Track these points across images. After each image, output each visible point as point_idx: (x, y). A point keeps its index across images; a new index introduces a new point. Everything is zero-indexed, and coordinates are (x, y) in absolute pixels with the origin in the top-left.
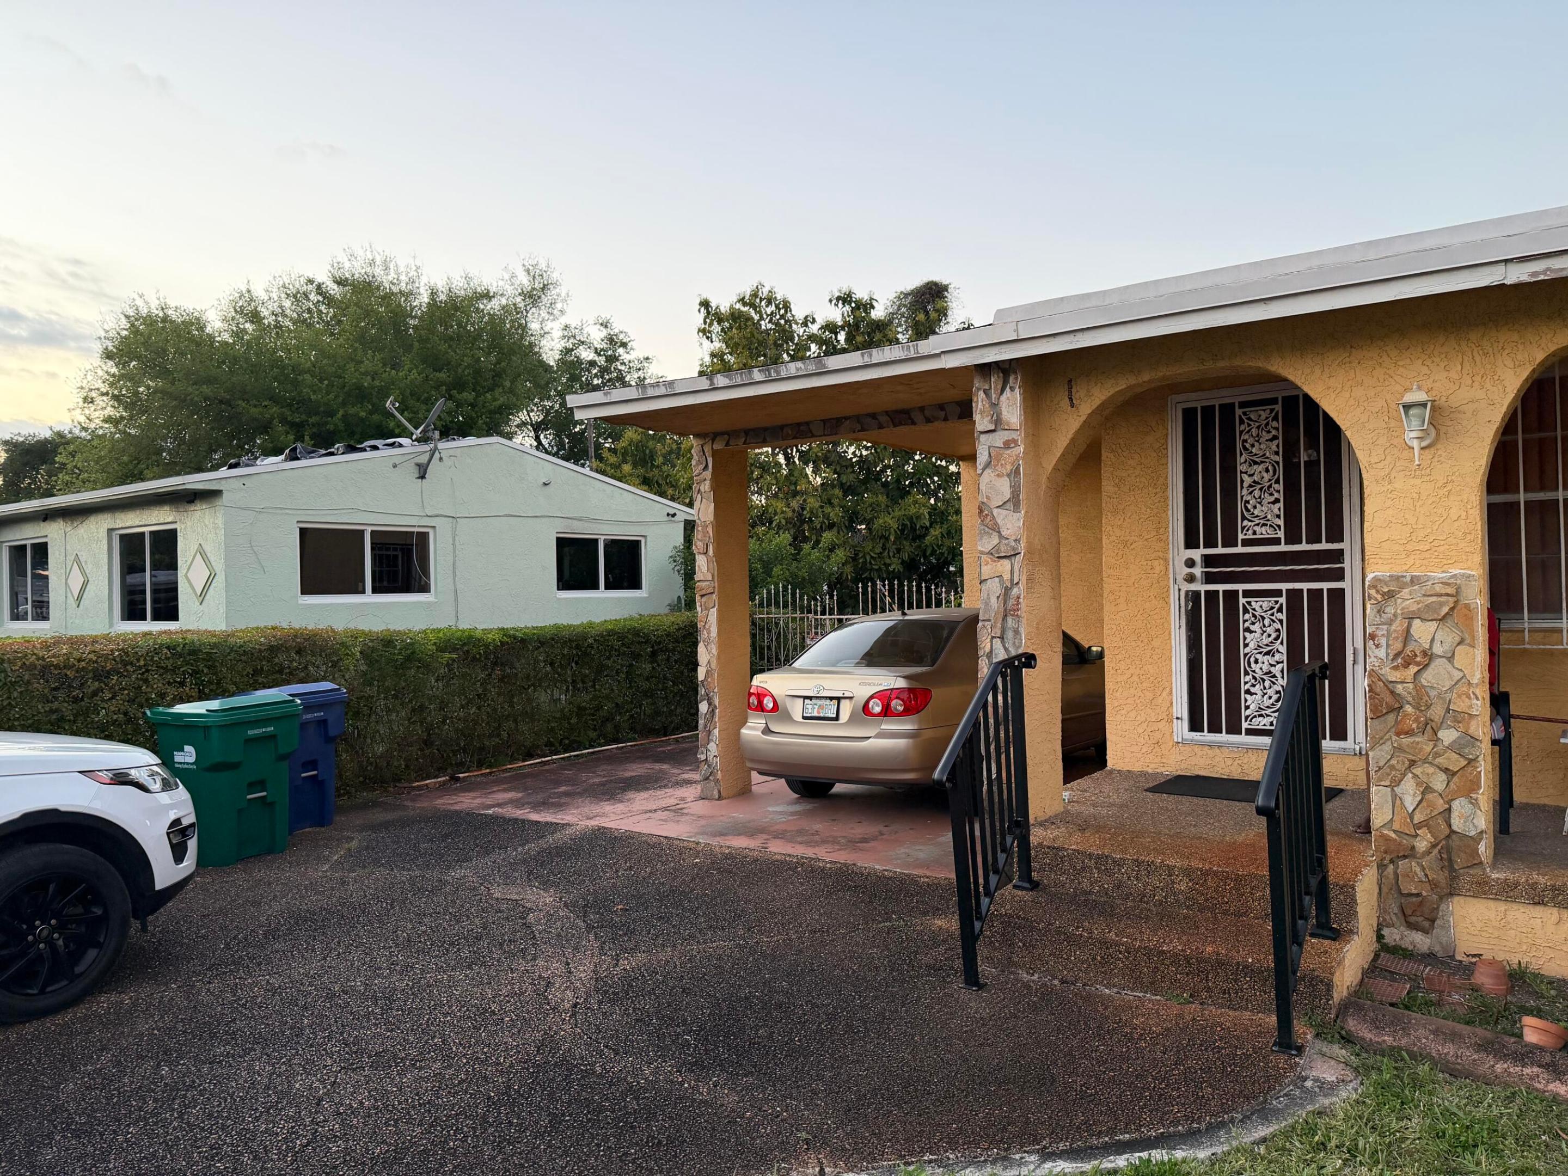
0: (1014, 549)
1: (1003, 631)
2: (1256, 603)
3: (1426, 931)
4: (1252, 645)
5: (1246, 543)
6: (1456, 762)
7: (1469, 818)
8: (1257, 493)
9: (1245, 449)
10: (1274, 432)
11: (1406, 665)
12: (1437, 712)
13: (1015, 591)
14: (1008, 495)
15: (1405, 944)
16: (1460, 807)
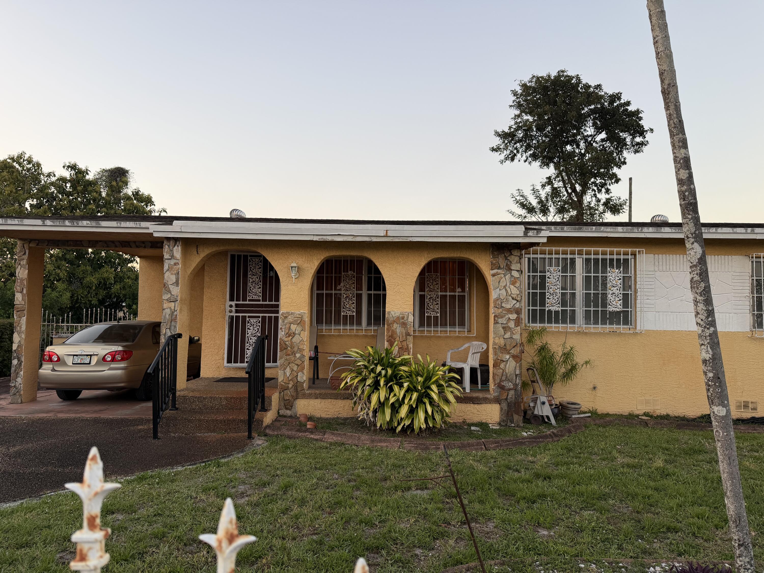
0: (176, 299)
1: (170, 326)
2: (252, 320)
3: (290, 410)
4: (250, 334)
5: (250, 300)
6: (299, 362)
7: (302, 377)
8: (254, 285)
9: (251, 270)
10: (260, 266)
11: (289, 336)
12: (296, 349)
13: (175, 313)
14: (174, 281)
15: (285, 414)
16: (300, 374)
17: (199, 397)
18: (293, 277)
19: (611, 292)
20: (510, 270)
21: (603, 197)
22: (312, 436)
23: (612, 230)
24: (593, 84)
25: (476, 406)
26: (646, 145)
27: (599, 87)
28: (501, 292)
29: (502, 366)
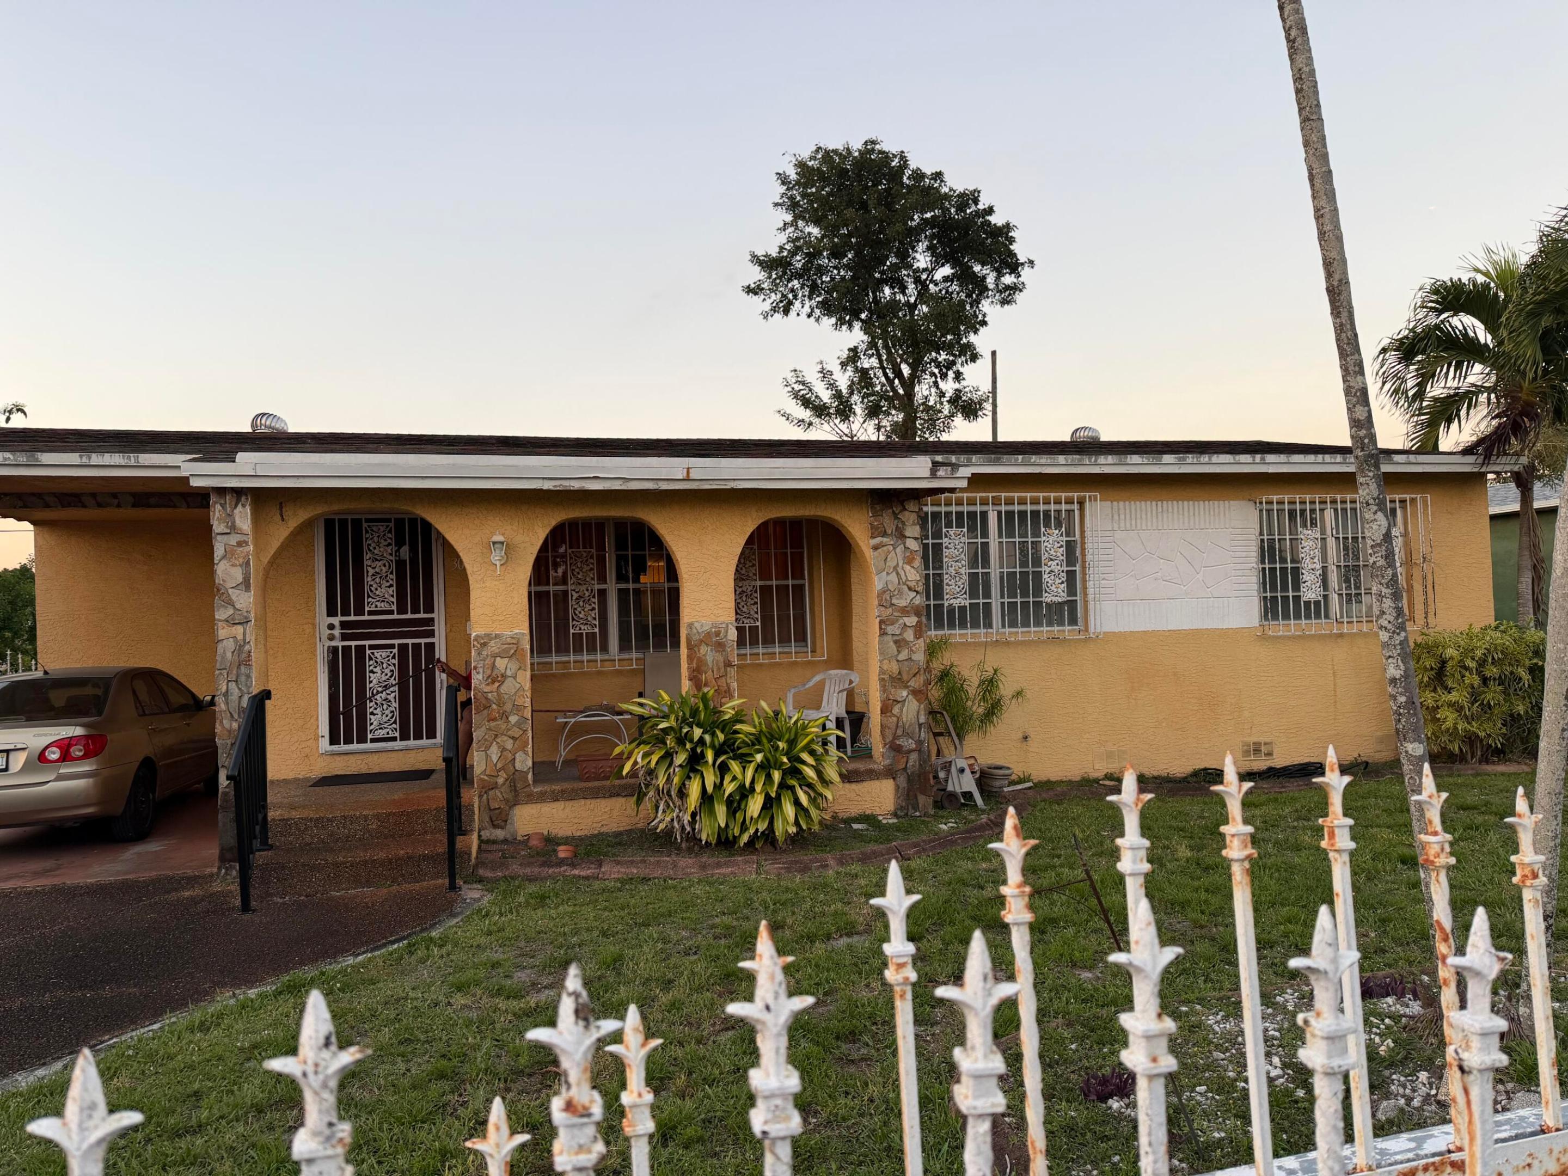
0: (246, 618)
1: (238, 676)
2: (378, 654)
3: (502, 828)
4: (374, 682)
5: (370, 613)
6: (516, 732)
7: (523, 762)
8: (378, 580)
9: (370, 550)
10: (389, 541)
11: (493, 682)
12: (508, 707)
13: (247, 647)
14: (240, 578)
15: (492, 838)
16: (519, 756)
17: (317, 819)
18: (498, 563)
19: (1048, 570)
20: (903, 537)
21: (949, 386)
22: (576, 872)
23: (1049, 462)
24: (928, 170)
25: (854, 786)
26: (1021, 291)
27: (938, 176)
28: (889, 578)
29: (896, 710)
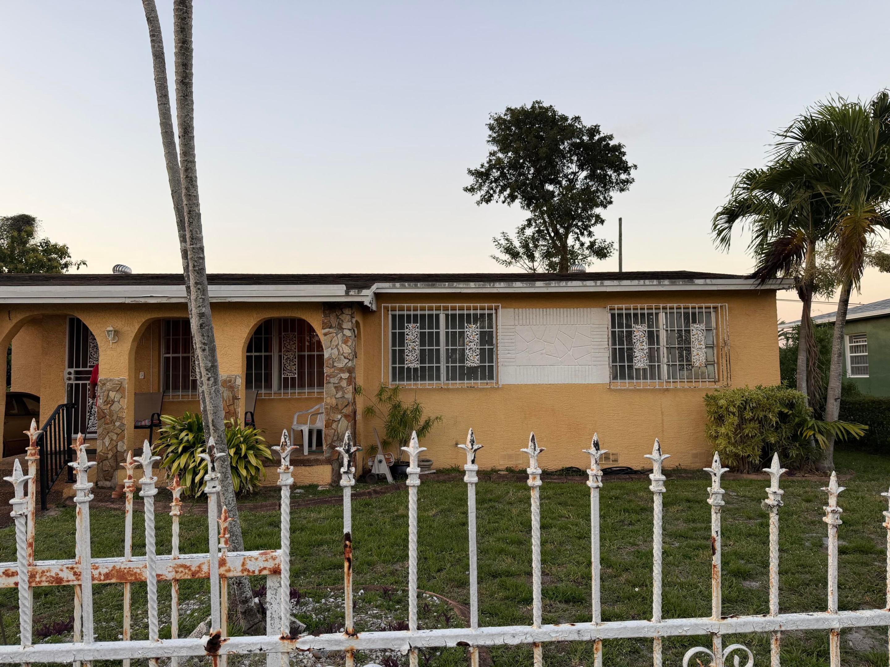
3: (110, 481)
6: (119, 431)
7: (122, 447)
8: (95, 350)
11: (107, 404)
12: (115, 417)
15: (104, 486)
16: (120, 444)
19: (468, 348)
20: (341, 329)
21: (586, 240)
23: (464, 286)
24: (570, 116)
25: (307, 468)
26: (631, 183)
27: (577, 119)
28: (333, 351)
29: (334, 426)
